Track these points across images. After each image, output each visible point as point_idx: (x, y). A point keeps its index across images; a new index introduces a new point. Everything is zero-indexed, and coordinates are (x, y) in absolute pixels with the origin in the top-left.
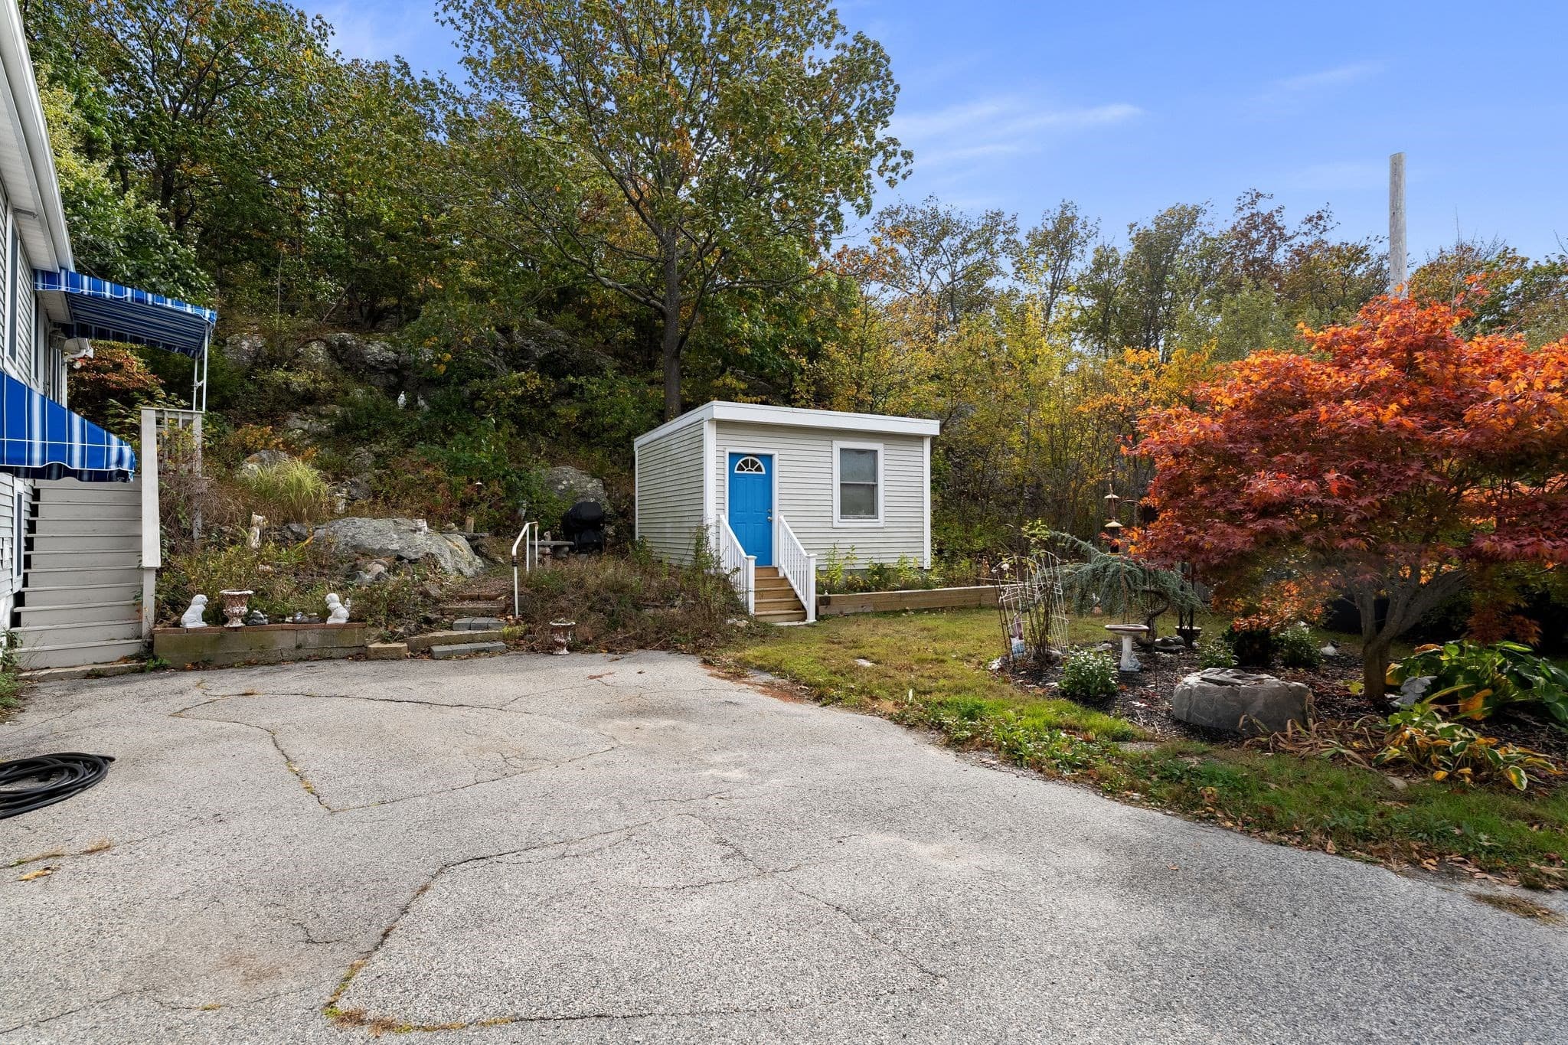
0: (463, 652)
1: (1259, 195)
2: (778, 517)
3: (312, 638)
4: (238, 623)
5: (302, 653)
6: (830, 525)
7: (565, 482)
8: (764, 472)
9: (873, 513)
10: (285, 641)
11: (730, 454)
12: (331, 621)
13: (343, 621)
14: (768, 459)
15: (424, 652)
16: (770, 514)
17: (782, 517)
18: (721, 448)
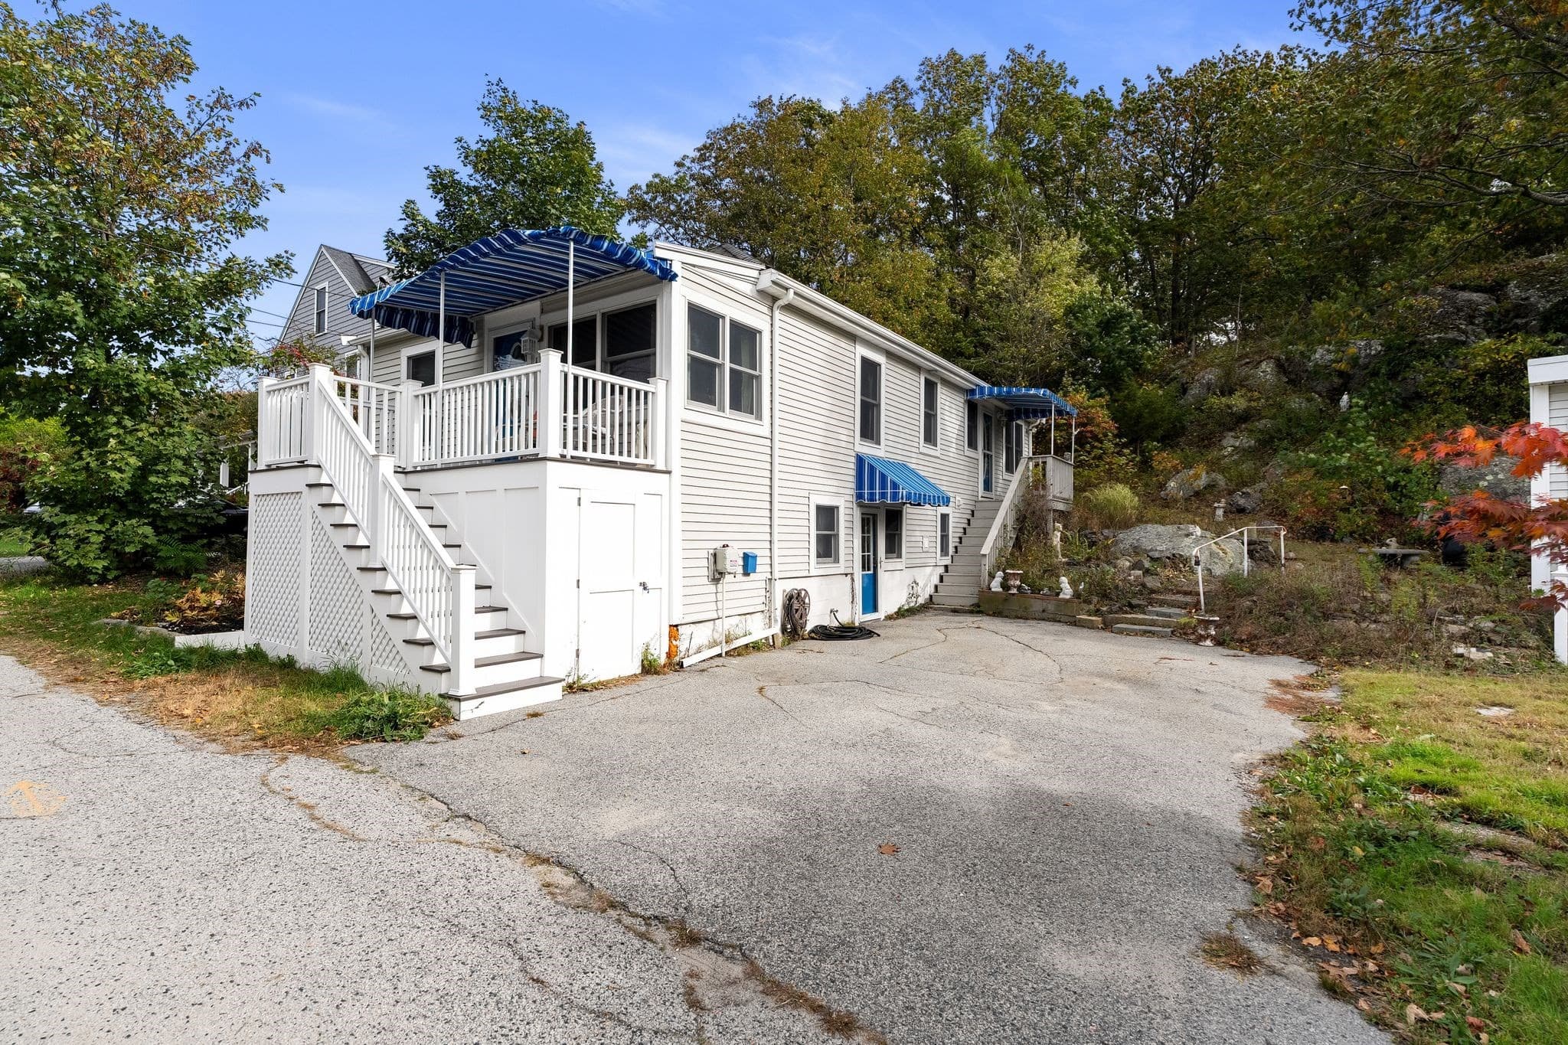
0: (1133, 631)
3: (1051, 607)
4: (1014, 591)
5: (1045, 615)
7: (1490, 478)
10: (1037, 605)
12: (1061, 596)
13: (1068, 597)
15: (1107, 626)
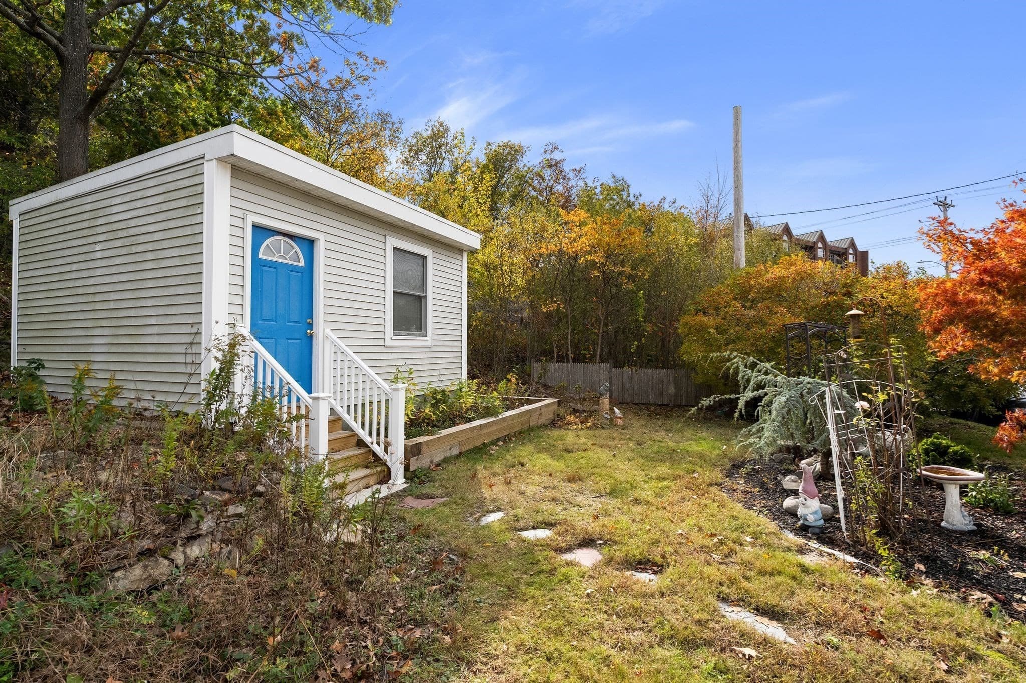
1: (555, 148)
2: (322, 329)
6: (381, 343)
8: (302, 264)
9: (419, 328)
11: (255, 226)
14: (309, 244)
16: (310, 326)
17: (328, 331)
18: (240, 213)
